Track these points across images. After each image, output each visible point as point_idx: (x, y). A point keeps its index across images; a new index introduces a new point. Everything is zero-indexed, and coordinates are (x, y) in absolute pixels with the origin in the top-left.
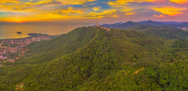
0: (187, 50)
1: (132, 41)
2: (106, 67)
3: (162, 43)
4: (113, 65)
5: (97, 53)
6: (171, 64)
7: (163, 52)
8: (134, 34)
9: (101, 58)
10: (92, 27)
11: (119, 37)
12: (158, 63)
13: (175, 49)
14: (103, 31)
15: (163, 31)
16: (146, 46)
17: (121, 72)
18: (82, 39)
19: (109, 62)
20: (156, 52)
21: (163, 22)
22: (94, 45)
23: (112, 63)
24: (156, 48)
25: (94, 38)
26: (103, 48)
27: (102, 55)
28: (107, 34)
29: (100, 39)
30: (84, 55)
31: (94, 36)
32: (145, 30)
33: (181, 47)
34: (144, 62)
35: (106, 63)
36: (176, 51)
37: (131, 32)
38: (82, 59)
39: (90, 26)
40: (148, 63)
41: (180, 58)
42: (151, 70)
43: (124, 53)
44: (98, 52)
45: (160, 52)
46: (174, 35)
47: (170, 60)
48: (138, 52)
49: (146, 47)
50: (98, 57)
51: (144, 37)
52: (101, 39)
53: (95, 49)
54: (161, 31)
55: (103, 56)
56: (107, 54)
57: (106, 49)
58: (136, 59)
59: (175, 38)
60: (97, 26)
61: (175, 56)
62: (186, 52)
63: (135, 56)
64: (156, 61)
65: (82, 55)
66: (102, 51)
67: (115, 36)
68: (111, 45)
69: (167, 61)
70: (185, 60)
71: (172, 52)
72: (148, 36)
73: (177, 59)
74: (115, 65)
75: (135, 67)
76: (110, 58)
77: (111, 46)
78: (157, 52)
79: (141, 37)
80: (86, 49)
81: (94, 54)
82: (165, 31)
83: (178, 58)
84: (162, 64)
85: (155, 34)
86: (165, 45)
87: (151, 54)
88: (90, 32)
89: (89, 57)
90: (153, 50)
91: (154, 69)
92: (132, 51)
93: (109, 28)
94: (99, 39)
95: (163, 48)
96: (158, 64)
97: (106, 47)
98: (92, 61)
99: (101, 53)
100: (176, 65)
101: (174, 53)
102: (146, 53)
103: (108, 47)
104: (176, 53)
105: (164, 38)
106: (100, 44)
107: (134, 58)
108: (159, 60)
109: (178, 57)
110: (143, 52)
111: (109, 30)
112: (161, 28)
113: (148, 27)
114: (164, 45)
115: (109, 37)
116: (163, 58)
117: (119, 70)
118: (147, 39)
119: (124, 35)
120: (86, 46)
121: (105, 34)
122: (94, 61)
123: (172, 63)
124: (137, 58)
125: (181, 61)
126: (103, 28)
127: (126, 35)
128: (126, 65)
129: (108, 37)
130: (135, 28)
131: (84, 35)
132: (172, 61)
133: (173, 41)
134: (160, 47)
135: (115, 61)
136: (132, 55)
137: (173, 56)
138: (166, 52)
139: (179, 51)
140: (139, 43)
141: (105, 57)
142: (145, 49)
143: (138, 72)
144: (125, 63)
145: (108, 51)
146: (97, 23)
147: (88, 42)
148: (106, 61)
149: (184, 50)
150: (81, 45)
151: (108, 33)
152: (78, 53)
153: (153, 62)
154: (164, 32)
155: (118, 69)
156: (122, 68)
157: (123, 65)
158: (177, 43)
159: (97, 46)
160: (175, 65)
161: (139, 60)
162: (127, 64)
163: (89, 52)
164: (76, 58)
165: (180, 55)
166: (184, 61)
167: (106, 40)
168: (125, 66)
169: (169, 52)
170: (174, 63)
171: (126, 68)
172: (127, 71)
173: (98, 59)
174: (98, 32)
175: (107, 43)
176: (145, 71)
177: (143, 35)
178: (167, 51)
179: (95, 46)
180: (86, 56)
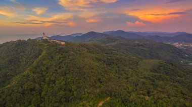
0: (178, 82)
1: (95, 59)
2: (62, 100)
3: (137, 63)
4: (71, 94)
5: (47, 79)
6: (147, 98)
7: (136, 77)
8: (97, 49)
9: (53, 85)
10: (35, 40)
11: (77, 54)
12: (129, 92)
13: (155, 76)
14: (54, 46)
15: (139, 45)
16: (113, 66)
17: (81, 104)
18: (19, 61)
19: (65, 90)
20: (126, 76)
21: (140, 33)
22: (42, 67)
23: (70, 91)
24: (127, 69)
25: (40, 57)
26: (56, 71)
27: (54, 82)
28: (60, 50)
29: (50, 57)
30: (25, 87)
31: (40, 54)
32: (113, 44)
33: (167, 74)
34: (110, 89)
35: (62, 93)
36: (157, 79)
37: (94, 47)
38: (23, 94)
39: (31, 39)
40: (115, 90)
41: (163, 92)
42: (119, 102)
43: (85, 76)
44: (49, 77)
45: (132, 76)
46: (157, 54)
47: (146, 90)
48: (103, 74)
49: (113, 68)
50: (49, 85)
51: (112, 53)
52: (52, 58)
53: (44, 73)
54: (136, 46)
55: (57, 82)
56: (62, 78)
57: (59, 71)
58: (99, 84)
59: (158, 58)
60: (44, 38)
61: (155, 86)
62: (176, 84)
63: (99, 79)
64: (126, 89)
65: (22, 87)
66: (54, 74)
67: (72, 52)
68: (67, 64)
69: (141, 92)
70: (172, 98)
71: (150, 79)
72: (116, 52)
73: (157, 93)
74: (73, 95)
75: (99, 95)
76: (66, 84)
77: (67, 67)
78: (128, 75)
79: (107, 53)
80: (28, 76)
81: (43, 82)
82: (142, 45)
83: (159, 91)
84: (133, 96)
85: (126, 50)
86: (141, 66)
87: (119, 78)
88: (33, 48)
89: (35, 88)
90: (122, 72)
91: (123, 102)
92: (95, 73)
93: (62, 41)
94: (48, 59)
95: (136, 70)
96: (129, 95)
97: (60, 68)
98: (40, 94)
99: (53, 79)
100: (155, 103)
101: (154, 82)
102: (113, 76)
103: (63, 67)
104: (157, 82)
105: (140, 57)
106: (51, 66)
107: (98, 82)
108: (130, 88)
109: (159, 89)
110: (109, 73)
111: (63, 43)
112: (137, 42)
113: (117, 40)
114: (138, 66)
115: (64, 54)
116: (136, 86)
117: (78, 102)
118: (115, 55)
119: (84, 50)
120: (27, 71)
121: (58, 50)
122: (43, 93)
123: (149, 96)
124: (101, 82)
125: (165, 98)
126: (53, 42)
127: (86, 50)
128: (88, 93)
129: (62, 55)
130: (99, 41)
131: (21, 54)
132: (148, 93)
133: (154, 62)
134: (132, 69)
135: (74, 87)
136: (94, 78)
137: (152, 86)
138: (142, 78)
139: (163, 80)
140: (104, 61)
141: (60, 83)
142: (112, 70)
143: (103, 104)
144: (86, 90)
145: (63, 74)
146: (44, 34)
147: (30, 64)
148: (61, 89)
149: (172, 79)
150: (17, 71)
151: (62, 48)
152: (13, 86)
153: (122, 90)
154: (140, 47)
155: (78, 99)
156: (83, 98)
157: (83, 93)
158: (161, 66)
159: (47, 68)
160: (153, 102)
161: (103, 85)
162: (89, 91)
163: (34, 81)
164: (10, 95)
165: (163, 87)
166: (169, 98)
167: (60, 59)
168: (87, 95)
169: (145, 78)
170: (152, 97)
171: (88, 97)
172: (89, 102)
173: (49, 89)
174: (46, 47)
175: (61, 62)
176: (110, 103)
177: (110, 50)
178: (143, 76)
179: (44, 68)
180: (29, 89)
